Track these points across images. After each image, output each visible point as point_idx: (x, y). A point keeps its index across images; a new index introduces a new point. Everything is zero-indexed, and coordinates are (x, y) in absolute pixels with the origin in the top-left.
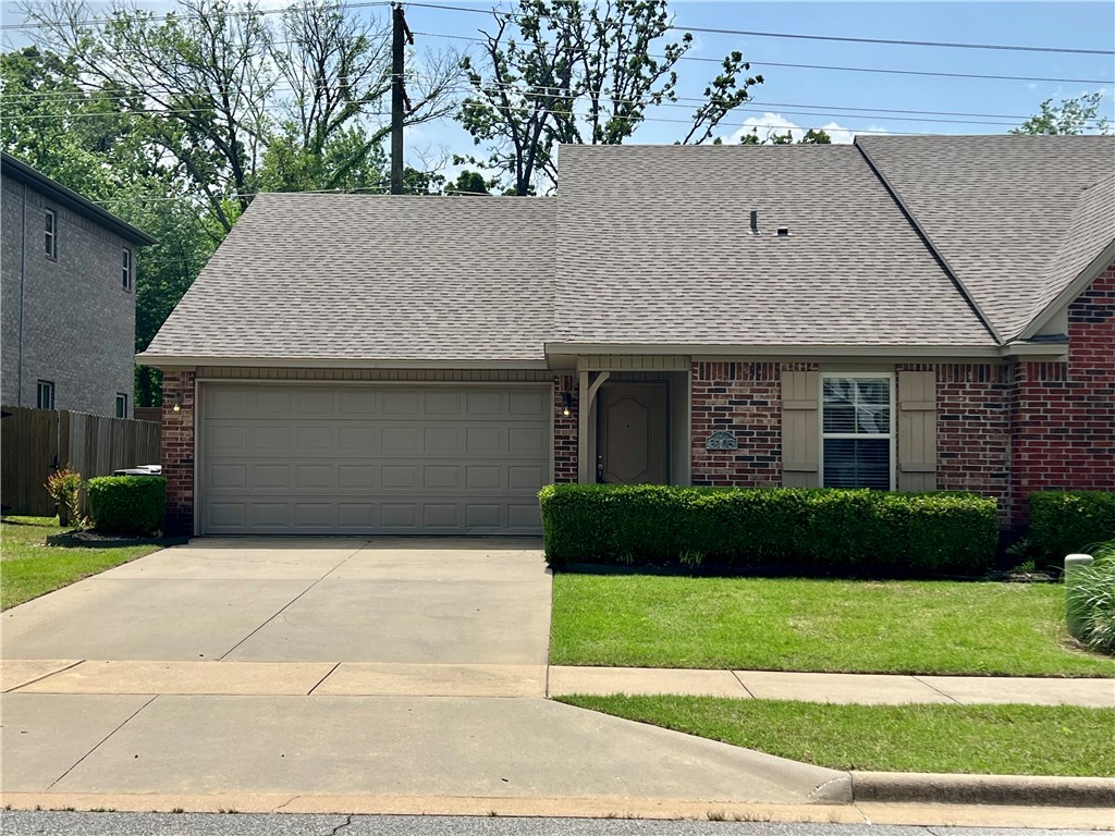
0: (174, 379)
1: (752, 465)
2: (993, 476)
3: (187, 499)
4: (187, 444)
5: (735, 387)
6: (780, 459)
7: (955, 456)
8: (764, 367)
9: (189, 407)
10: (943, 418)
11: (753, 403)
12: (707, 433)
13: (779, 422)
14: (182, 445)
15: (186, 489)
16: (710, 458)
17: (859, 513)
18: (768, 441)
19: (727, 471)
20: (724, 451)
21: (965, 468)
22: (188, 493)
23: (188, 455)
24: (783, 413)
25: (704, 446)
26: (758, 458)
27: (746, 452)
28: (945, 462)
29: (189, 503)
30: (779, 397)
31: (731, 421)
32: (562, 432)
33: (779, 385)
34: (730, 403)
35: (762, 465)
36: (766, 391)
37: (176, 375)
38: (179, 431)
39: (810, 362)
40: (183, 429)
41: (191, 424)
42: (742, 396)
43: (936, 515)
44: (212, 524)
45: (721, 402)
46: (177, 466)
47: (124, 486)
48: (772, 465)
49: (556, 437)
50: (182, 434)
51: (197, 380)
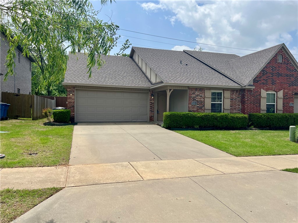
0: (70, 88)
1: (199, 108)
2: (238, 110)
3: (73, 114)
4: (73, 103)
5: (197, 93)
6: (204, 107)
7: (232, 106)
8: (202, 89)
9: (74, 94)
10: (231, 99)
11: (200, 96)
12: (191, 102)
13: (204, 100)
14: (72, 103)
15: (73, 112)
16: (192, 107)
17: (226, 117)
18: (203, 103)
19: (195, 109)
20: (194, 105)
21: (234, 109)
23: (73, 105)
24: (205, 98)
25: (191, 104)
26: (200, 107)
27: (198, 106)
28: (231, 107)
30: (204, 95)
31: (196, 99)
32: (151, 101)
33: (204, 93)
34: (196, 96)
35: (201, 108)
36: (202, 94)
37: (70, 87)
39: (210, 88)
40: (72, 99)
41: (74, 98)
42: (198, 95)
43: (239, 118)
44: (78, 120)
45: (194, 96)
46: (71, 107)
48: (203, 108)
49: (150, 102)
51: (75, 89)
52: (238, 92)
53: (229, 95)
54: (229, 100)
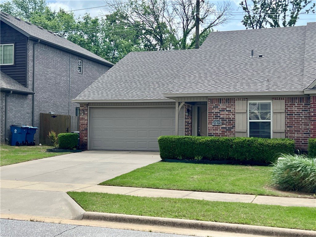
0: (83, 106)
1: (226, 130)
2: (304, 133)
3: (86, 140)
4: (86, 124)
5: (221, 106)
6: (235, 128)
7: (292, 127)
8: (230, 99)
9: (86, 114)
10: (288, 115)
11: (227, 111)
12: (213, 120)
13: (235, 117)
14: (84, 125)
16: (213, 128)
17: (249, 145)
18: (231, 122)
19: (219, 132)
20: (218, 126)
21: (295, 131)
22: (86, 138)
23: (86, 127)
24: (235, 114)
25: (211, 124)
26: (228, 128)
27: (224, 126)
28: (288, 129)
29: (86, 141)
30: (235, 109)
31: (220, 116)
32: (187, 120)
33: (235, 105)
34: (220, 111)
35: (229, 130)
36: (231, 107)
37: (83, 105)
38: (84, 121)
39: (246, 98)
40: (85, 120)
41: (87, 119)
42: (223, 109)
43: (272, 146)
44: (94, 147)
45: (217, 111)
46: (83, 131)
47: (65, 136)
48: (232, 130)
49: (185, 122)
50: (85, 122)
51: (88, 106)
52: (304, 102)
53: (283, 107)
54: (283, 116)
